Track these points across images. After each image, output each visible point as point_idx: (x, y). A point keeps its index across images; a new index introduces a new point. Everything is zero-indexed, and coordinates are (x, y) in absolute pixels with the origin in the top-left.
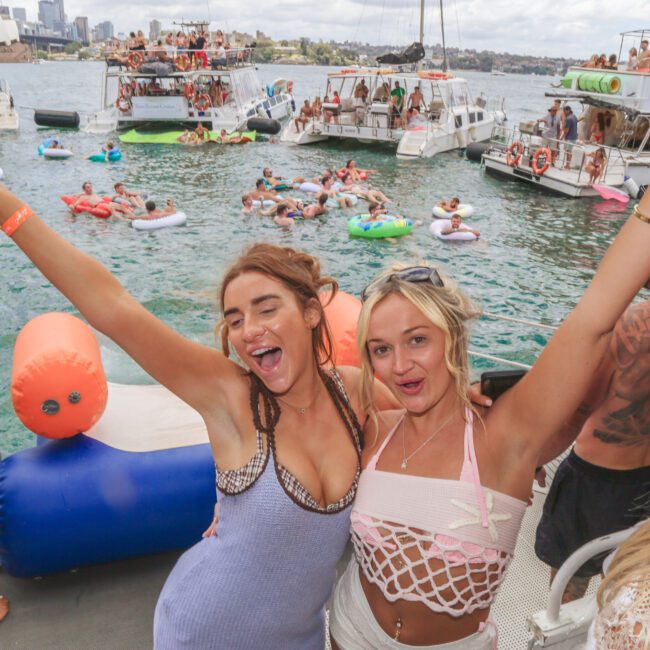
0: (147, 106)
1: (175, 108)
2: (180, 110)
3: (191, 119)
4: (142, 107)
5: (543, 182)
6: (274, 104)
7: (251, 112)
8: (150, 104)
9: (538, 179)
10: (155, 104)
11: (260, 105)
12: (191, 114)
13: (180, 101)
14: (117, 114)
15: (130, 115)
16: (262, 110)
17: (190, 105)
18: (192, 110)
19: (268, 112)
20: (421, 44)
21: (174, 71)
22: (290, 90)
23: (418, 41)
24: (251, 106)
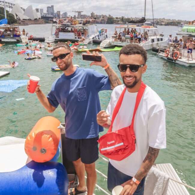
0: (63, 35)
1: (71, 36)
2: (73, 37)
3: (76, 39)
4: (62, 35)
5: (177, 62)
6: (100, 36)
7: (93, 38)
8: (64, 34)
9: (175, 61)
10: (65, 35)
11: (96, 36)
12: (76, 38)
13: (72, 34)
14: (55, 37)
15: (58, 37)
16: (97, 37)
17: (75, 35)
18: (76, 37)
19: (99, 38)
20: (145, 18)
21: (72, 25)
22: (106, 32)
23: (144, 17)
24: (93, 36)
